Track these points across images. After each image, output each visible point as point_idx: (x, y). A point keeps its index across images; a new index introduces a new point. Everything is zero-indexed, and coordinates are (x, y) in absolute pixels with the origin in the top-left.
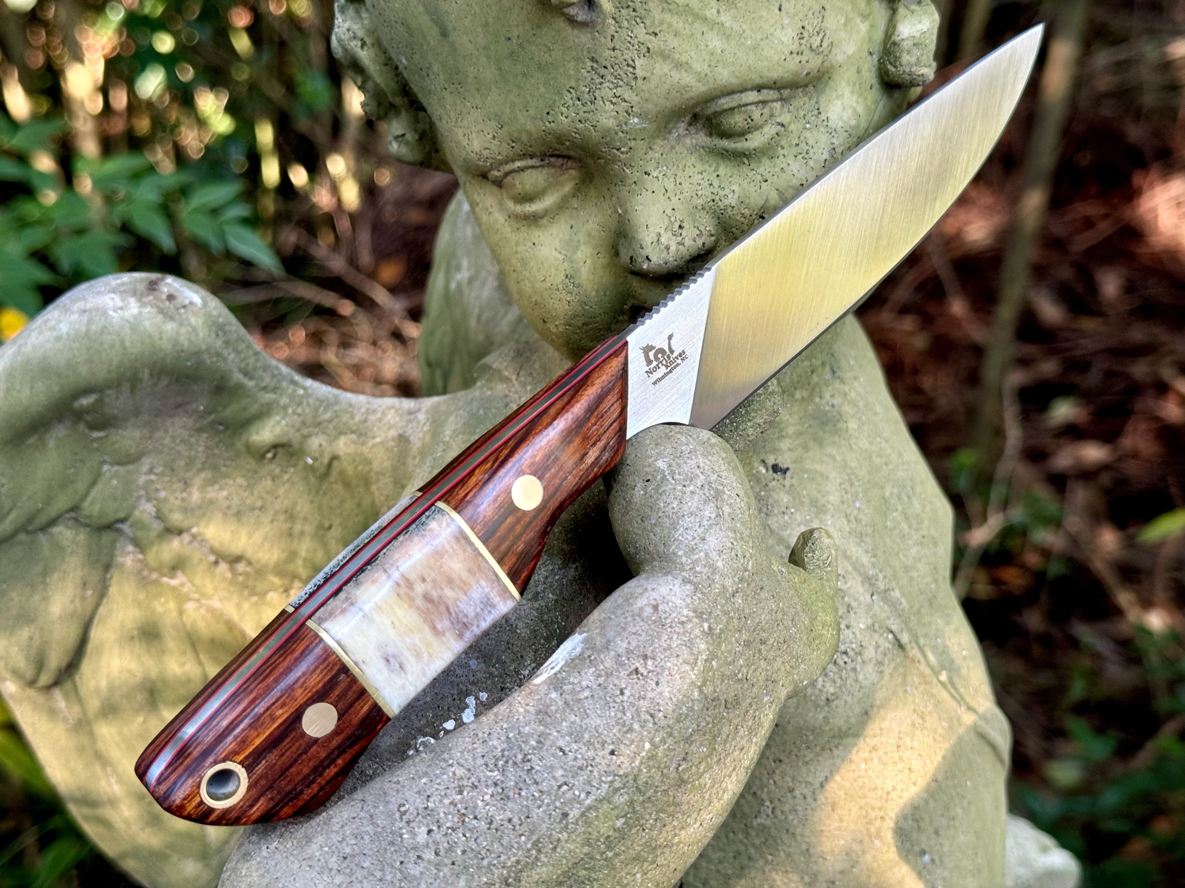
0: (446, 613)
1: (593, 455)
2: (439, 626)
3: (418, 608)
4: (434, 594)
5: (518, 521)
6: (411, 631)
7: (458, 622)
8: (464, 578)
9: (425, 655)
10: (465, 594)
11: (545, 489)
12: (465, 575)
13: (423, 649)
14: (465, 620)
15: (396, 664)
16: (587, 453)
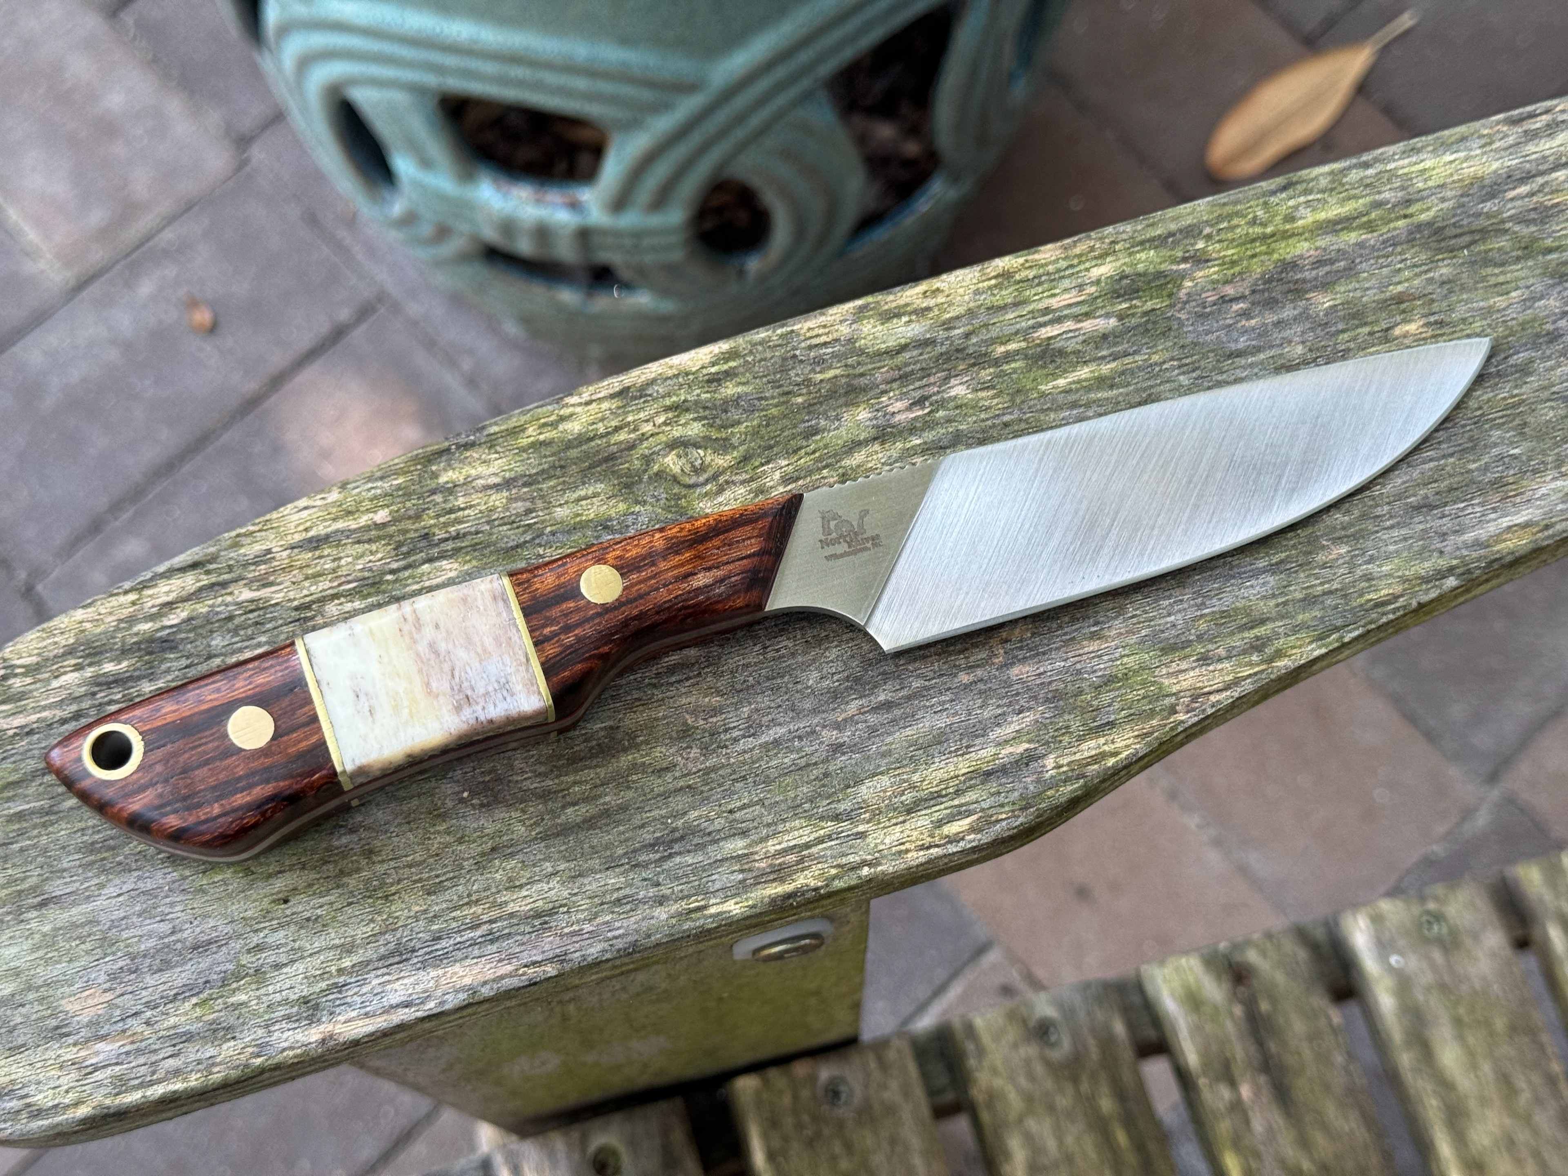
0: (450, 673)
1: (701, 580)
2: (434, 685)
3: (418, 655)
4: (443, 646)
5: (578, 610)
6: (399, 676)
7: (460, 691)
8: (487, 644)
9: (406, 711)
10: (481, 661)
11: (625, 589)
12: (489, 642)
13: (406, 703)
14: (469, 693)
15: (367, 704)
16: (696, 574)
